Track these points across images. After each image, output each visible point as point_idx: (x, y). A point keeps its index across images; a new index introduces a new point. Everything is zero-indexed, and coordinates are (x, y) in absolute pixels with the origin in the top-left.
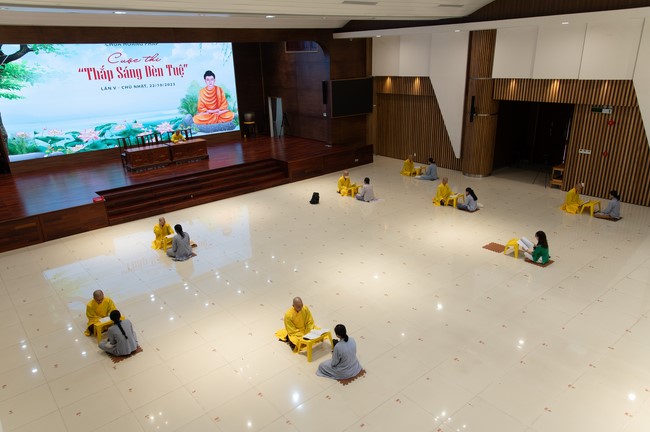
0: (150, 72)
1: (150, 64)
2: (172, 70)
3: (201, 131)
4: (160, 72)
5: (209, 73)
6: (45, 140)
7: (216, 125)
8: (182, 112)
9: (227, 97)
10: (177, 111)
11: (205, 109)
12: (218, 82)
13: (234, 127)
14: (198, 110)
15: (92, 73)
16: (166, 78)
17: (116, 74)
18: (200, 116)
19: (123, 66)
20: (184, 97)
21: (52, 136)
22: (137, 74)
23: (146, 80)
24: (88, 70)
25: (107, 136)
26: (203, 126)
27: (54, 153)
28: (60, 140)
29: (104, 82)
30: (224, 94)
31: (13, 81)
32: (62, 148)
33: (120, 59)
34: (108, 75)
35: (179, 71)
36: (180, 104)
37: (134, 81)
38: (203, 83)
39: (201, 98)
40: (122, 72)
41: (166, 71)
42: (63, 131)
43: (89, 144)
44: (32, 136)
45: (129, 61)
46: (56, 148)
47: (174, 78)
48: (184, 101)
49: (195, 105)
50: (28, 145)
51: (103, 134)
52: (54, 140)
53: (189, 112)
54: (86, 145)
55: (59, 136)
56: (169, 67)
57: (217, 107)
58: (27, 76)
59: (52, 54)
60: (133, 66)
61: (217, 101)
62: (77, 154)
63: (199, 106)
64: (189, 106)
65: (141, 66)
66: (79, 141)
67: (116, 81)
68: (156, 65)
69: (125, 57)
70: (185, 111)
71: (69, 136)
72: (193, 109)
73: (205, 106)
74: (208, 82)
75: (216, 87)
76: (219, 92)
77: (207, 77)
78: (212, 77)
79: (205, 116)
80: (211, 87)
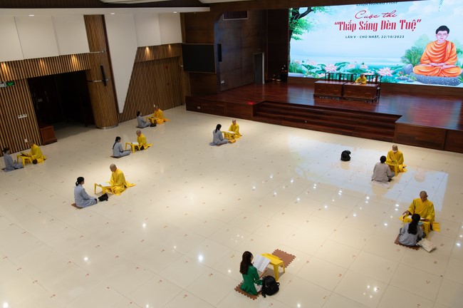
0: (385, 25)
1: (386, 19)
2: (405, 24)
3: (419, 80)
4: (393, 26)
5: (444, 28)
6: (306, 67)
7: (436, 77)
8: (404, 61)
9: (458, 52)
10: (400, 60)
11: (428, 61)
12: (450, 38)
13: (458, 83)
14: (420, 61)
15: (342, 26)
16: (398, 31)
17: (358, 26)
18: (421, 67)
19: (365, 21)
20: (410, 48)
21: (310, 65)
22: (374, 27)
23: (380, 32)
24: (340, 23)
25: (341, 71)
26: (422, 76)
27: (309, 76)
28: (314, 68)
29: (349, 32)
30: (455, 50)
31: (299, 30)
32: (314, 73)
33: (364, 16)
34: (353, 27)
35: (411, 26)
36: (404, 54)
37: (370, 32)
38: (433, 37)
39: (427, 51)
40: (363, 25)
41: (399, 25)
42: (316, 63)
43: (329, 74)
44: (301, 63)
45: (370, 17)
46: (310, 73)
47: (406, 32)
48: (409, 52)
49: (419, 57)
50: (298, 68)
51: (339, 69)
52: (311, 68)
53: (411, 62)
54: (327, 74)
55: (314, 66)
56: (402, 22)
57: (443, 61)
58: (306, 27)
59: (323, 12)
60: (373, 21)
61: (444, 56)
62: (321, 79)
63: (423, 58)
64: (413, 57)
65: (378, 21)
66: (323, 70)
67: (358, 32)
68: (391, 20)
69: (368, 14)
70: (408, 61)
71: (319, 67)
72: (416, 60)
73: (430, 59)
74: (439, 37)
75: (447, 42)
76: (449, 47)
77: (440, 32)
78: (446, 32)
79: (427, 68)
80: (441, 42)
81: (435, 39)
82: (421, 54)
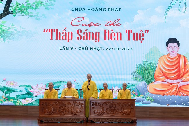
0: (108, 36)
1: (109, 28)
2: (131, 35)
3: (156, 101)
4: (119, 36)
5: (173, 41)
7: (174, 97)
10: (131, 76)
11: (163, 78)
12: (182, 51)
14: (154, 78)
15: (54, 34)
16: (124, 42)
17: (75, 35)
18: (156, 85)
19: (83, 29)
20: (141, 63)
21: (8, 86)
22: (95, 37)
23: (103, 43)
24: (51, 31)
26: (159, 97)
27: (6, 103)
28: (14, 91)
29: (64, 43)
32: (14, 99)
33: (81, 23)
34: (68, 37)
35: (139, 37)
36: (134, 70)
37: (91, 43)
38: (164, 50)
39: (161, 66)
40: (82, 34)
41: (125, 36)
43: (38, 98)
45: (90, 25)
46: (8, 99)
47: (132, 43)
48: (140, 67)
49: (152, 72)
52: (9, 90)
53: (144, 79)
54: (34, 99)
55: (14, 88)
56: (129, 32)
57: (178, 77)
58: (2, 34)
59: (26, 17)
60: (93, 29)
61: (179, 71)
62: (26, 106)
63: (157, 74)
65: (101, 30)
66: (29, 94)
67: (75, 42)
68: (116, 29)
69: (87, 21)
70: (140, 77)
71: (23, 89)
72: (150, 77)
73: (164, 75)
74: (170, 49)
75: (179, 56)
76: (182, 61)
77: (170, 44)
78: (176, 45)
79: (163, 86)
80: (173, 55)
81: (166, 53)
82: (154, 69)
